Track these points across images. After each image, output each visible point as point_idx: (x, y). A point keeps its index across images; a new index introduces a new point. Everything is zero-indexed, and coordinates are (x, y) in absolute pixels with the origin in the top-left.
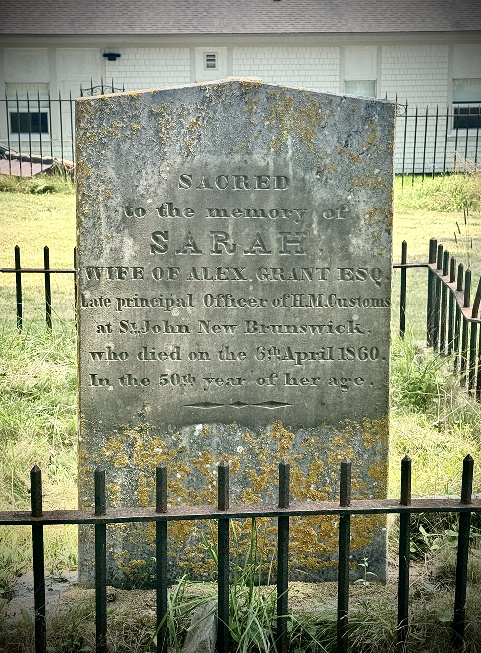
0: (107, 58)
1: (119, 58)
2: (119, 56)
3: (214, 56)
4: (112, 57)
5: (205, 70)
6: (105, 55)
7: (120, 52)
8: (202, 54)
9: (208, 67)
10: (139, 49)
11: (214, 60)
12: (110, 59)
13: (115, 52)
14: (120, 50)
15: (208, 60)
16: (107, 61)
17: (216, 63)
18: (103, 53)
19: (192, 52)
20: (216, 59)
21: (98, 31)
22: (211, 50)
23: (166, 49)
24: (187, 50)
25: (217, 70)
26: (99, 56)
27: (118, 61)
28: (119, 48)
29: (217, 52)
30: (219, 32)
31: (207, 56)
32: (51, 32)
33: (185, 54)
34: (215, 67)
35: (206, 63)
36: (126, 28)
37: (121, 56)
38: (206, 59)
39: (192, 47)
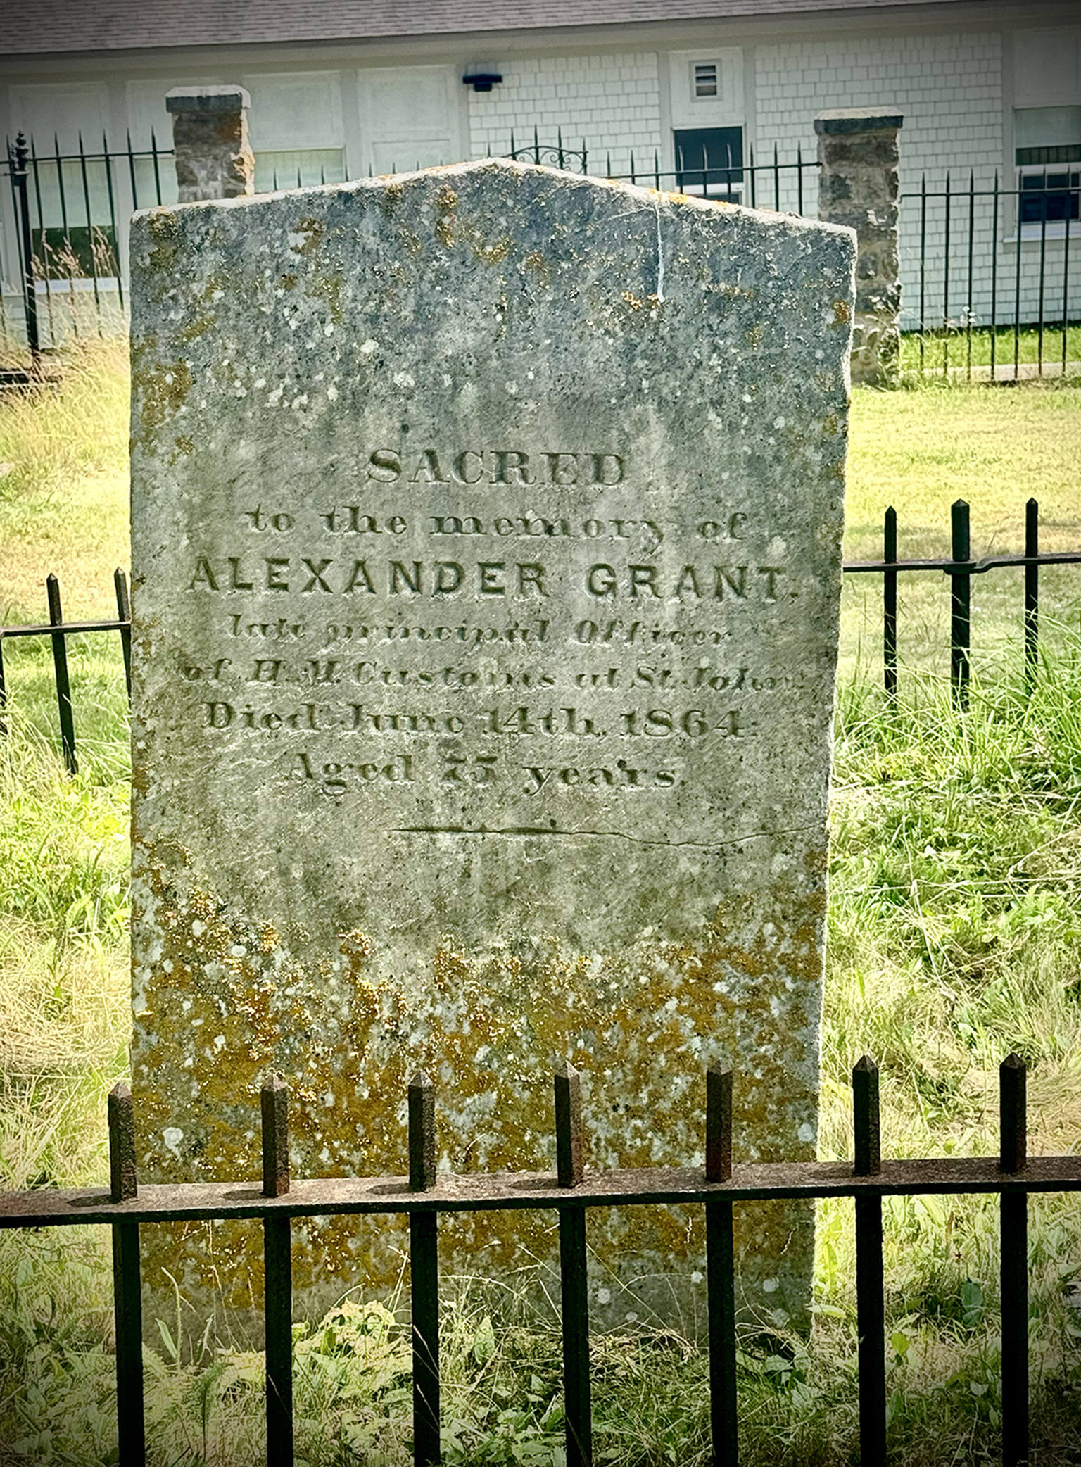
0: (471, 86)
1: (500, 85)
2: (498, 79)
3: (713, 68)
4: (483, 82)
5: (692, 100)
6: (467, 80)
7: (501, 72)
8: (687, 67)
9: (699, 94)
10: (543, 61)
11: (714, 77)
12: (478, 89)
13: (490, 70)
14: (500, 65)
15: (698, 79)
16: (472, 93)
17: (718, 84)
18: (462, 74)
19: (663, 63)
20: (717, 74)
21: (449, 25)
22: (704, 55)
23: (604, 57)
24: (652, 59)
25: (720, 100)
26: (454, 82)
27: (495, 92)
28: (497, 62)
29: (718, 60)
30: (724, 14)
31: (698, 69)
32: (346, 35)
33: (648, 67)
34: (715, 93)
35: (695, 85)
36: (512, 14)
37: (504, 79)
38: (694, 75)
39: (661, 50)
